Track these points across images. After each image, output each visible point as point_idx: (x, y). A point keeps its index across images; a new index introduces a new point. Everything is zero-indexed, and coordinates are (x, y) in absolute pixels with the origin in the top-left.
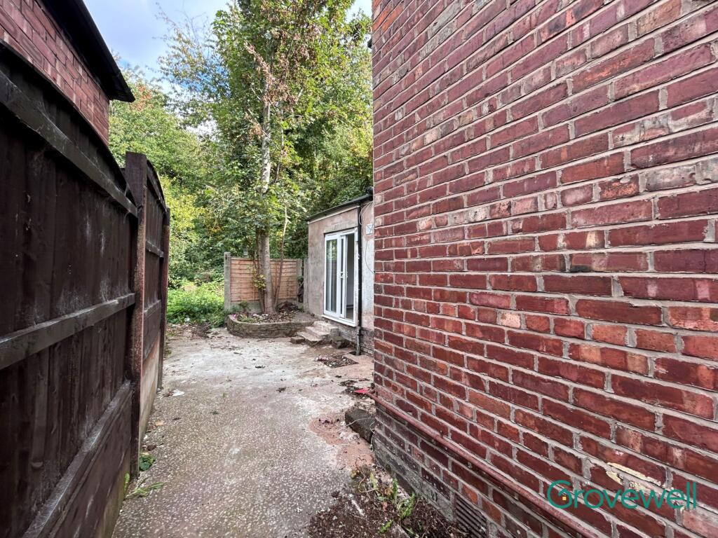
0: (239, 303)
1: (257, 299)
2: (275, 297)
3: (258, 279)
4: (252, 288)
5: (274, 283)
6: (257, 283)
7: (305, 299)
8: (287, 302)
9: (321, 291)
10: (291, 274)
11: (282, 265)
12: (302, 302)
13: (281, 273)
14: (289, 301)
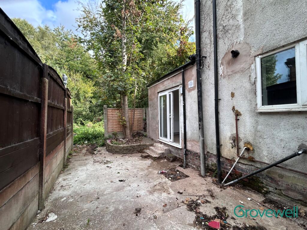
0: (112, 133)
1: (122, 130)
2: (131, 129)
3: (122, 119)
4: (119, 125)
5: (131, 122)
6: (122, 122)
7: (147, 130)
8: (138, 132)
9: (157, 126)
10: (140, 117)
11: (134, 112)
12: (146, 132)
13: (134, 116)
14: (139, 131)
